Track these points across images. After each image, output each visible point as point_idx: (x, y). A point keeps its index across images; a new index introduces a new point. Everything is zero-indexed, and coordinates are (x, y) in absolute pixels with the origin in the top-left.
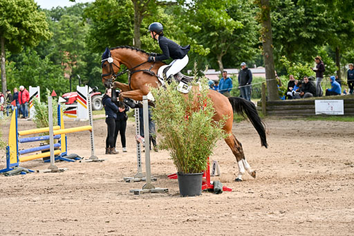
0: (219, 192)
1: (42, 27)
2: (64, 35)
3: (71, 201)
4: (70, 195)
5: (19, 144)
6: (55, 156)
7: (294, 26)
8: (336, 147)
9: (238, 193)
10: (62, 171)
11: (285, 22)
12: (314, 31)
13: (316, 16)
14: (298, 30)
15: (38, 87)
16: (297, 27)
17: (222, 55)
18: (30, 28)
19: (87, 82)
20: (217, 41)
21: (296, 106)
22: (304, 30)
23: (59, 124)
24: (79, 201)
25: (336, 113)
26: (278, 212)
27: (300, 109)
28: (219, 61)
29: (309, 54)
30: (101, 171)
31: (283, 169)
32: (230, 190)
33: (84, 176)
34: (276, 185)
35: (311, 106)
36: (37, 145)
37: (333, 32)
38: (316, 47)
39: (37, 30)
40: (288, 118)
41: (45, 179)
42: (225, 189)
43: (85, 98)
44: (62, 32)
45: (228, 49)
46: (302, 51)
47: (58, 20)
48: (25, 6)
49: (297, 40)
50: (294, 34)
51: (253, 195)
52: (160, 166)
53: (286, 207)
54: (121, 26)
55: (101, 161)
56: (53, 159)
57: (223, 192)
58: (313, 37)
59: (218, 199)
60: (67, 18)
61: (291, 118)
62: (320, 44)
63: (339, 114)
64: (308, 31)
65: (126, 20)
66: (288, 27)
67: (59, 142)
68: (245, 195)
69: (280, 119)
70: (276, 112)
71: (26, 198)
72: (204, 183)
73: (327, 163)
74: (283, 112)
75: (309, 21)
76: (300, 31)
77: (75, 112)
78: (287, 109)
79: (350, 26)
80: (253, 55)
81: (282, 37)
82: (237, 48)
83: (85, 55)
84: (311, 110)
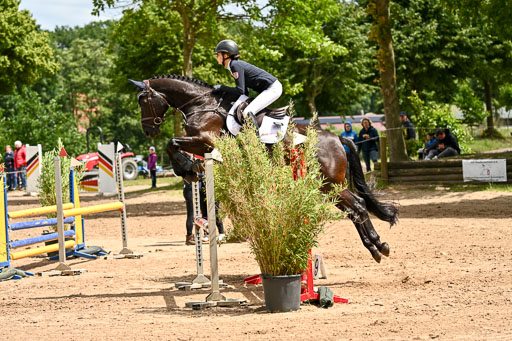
0: (328, 305)
1: (43, 55)
2: (77, 70)
3: (93, 322)
4: (91, 311)
5: (10, 232)
6: (67, 249)
7: (422, 49)
8: (501, 232)
9: (357, 305)
10: (78, 273)
11: (408, 44)
12: (452, 58)
13: (455, 34)
14: (428, 56)
15: (39, 146)
16: (426, 52)
17: (315, 95)
18: (26, 56)
19: (111, 138)
20: (309, 73)
21: (433, 170)
22: (438, 56)
23: (72, 201)
24: (106, 321)
25: (495, 180)
26: (426, 337)
27: (439, 174)
28: (311, 104)
29: (445, 92)
30: (138, 273)
31: (425, 266)
32: (345, 301)
33: (111, 281)
34: (417, 292)
35: (456, 169)
36: (37, 233)
37: (482, 59)
38: (456, 82)
39: (37, 60)
40: (422, 189)
41: (51, 286)
42: (338, 300)
43: (111, 162)
44: (74, 64)
45: (325, 86)
46: (435, 86)
47: (68, 47)
48: (18, 24)
49: (428, 71)
50: (423, 63)
51: (382, 309)
52: (230, 264)
53: (438, 327)
54: (164, 51)
55: (139, 257)
56: (63, 255)
57: (335, 305)
58: (449, 66)
59: (327, 317)
60: (81, 44)
61: (427, 188)
62: (462, 77)
63: (500, 180)
64: (444, 58)
65: (170, 43)
66: (414, 51)
67: (72, 228)
68: (370, 309)
69: (409, 189)
70: (403, 178)
71: (21, 317)
72: (303, 291)
73: (492, 256)
74: (414, 178)
75: (443, 42)
76: (432, 58)
77: (95, 183)
78: (420, 174)
79: (507, 49)
80: (363, 93)
81: (404, 67)
82: (339, 85)
83: (109, 98)
84: (456, 176)
